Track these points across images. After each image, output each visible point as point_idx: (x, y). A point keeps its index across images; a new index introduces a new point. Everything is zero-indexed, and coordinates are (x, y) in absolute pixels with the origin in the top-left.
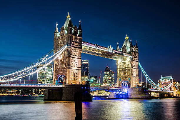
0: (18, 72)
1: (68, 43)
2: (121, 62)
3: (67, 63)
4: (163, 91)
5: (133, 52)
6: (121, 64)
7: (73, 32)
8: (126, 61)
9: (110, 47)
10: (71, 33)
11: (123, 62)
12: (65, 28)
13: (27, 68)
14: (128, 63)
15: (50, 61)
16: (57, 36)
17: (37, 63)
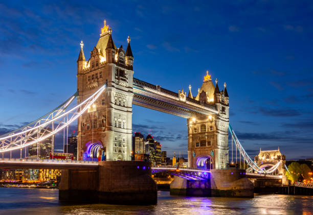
0: (13, 136)
1: (107, 80)
2: (197, 122)
3: (105, 120)
4: (267, 176)
5: (220, 102)
6: (196, 127)
7: (116, 59)
8: (207, 120)
9: (183, 92)
10: (113, 61)
11: (199, 121)
12: (99, 51)
13: (28, 128)
14: (210, 124)
15: (76, 114)
16: (83, 68)
17: (47, 120)
